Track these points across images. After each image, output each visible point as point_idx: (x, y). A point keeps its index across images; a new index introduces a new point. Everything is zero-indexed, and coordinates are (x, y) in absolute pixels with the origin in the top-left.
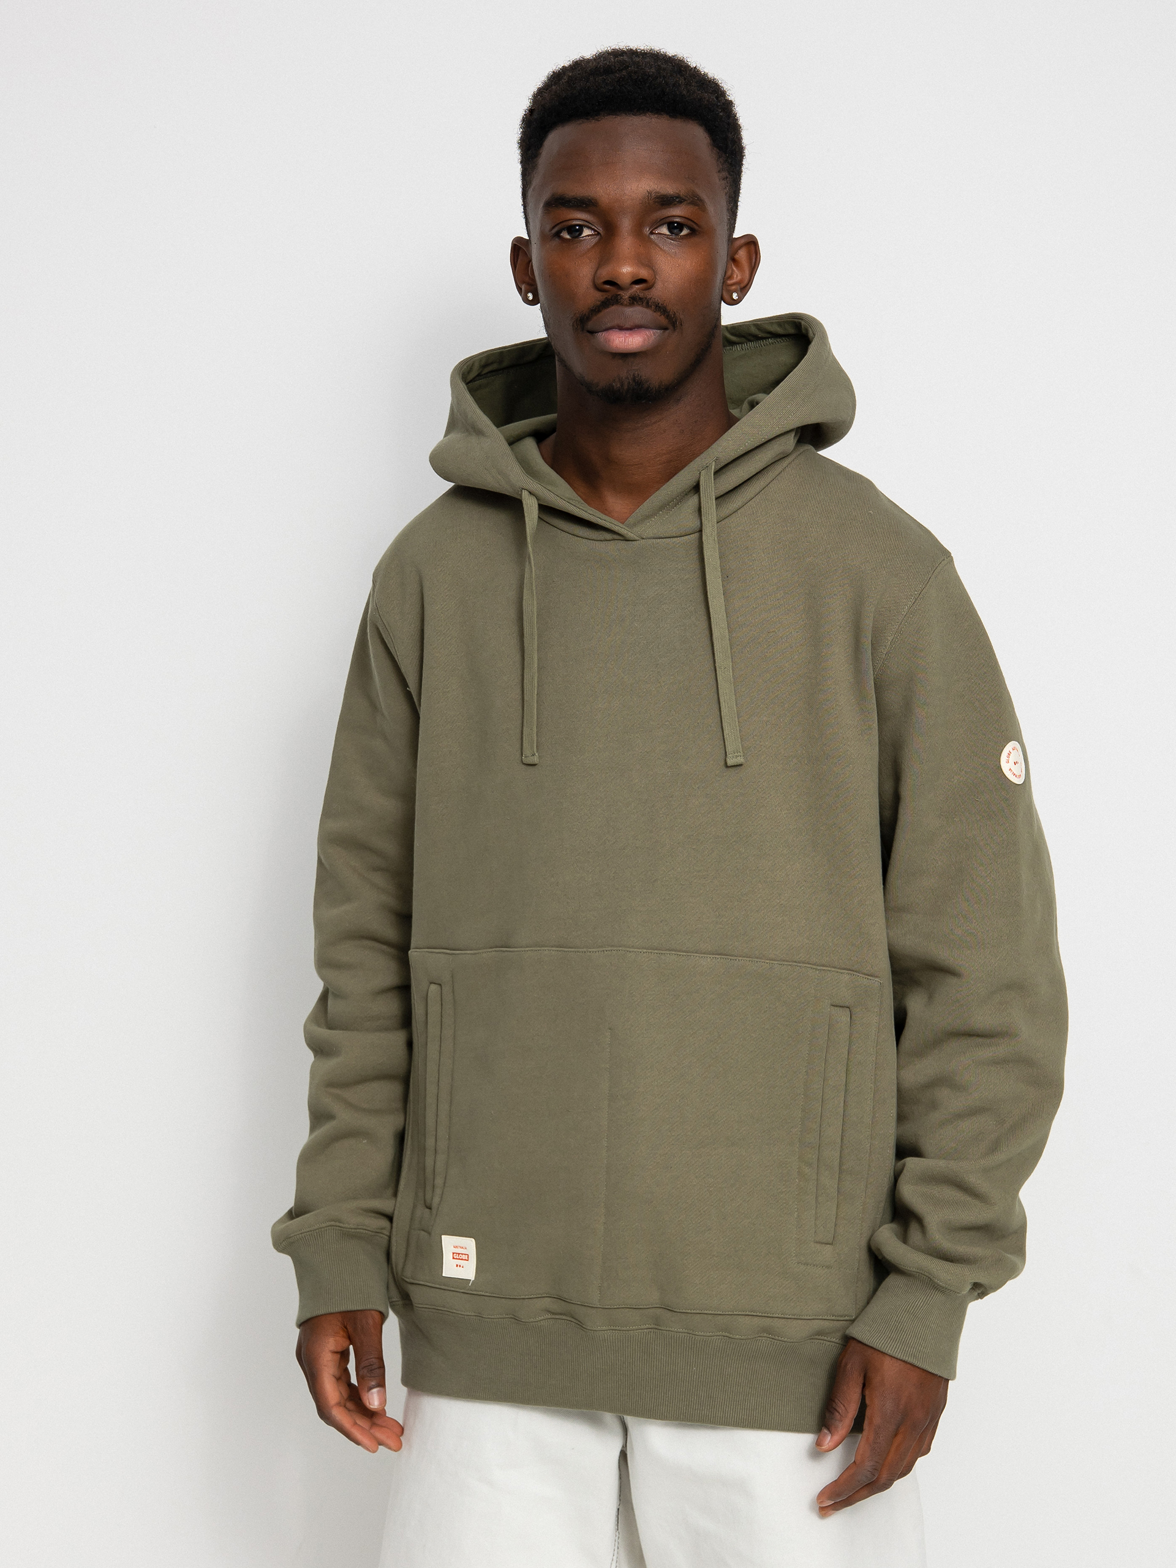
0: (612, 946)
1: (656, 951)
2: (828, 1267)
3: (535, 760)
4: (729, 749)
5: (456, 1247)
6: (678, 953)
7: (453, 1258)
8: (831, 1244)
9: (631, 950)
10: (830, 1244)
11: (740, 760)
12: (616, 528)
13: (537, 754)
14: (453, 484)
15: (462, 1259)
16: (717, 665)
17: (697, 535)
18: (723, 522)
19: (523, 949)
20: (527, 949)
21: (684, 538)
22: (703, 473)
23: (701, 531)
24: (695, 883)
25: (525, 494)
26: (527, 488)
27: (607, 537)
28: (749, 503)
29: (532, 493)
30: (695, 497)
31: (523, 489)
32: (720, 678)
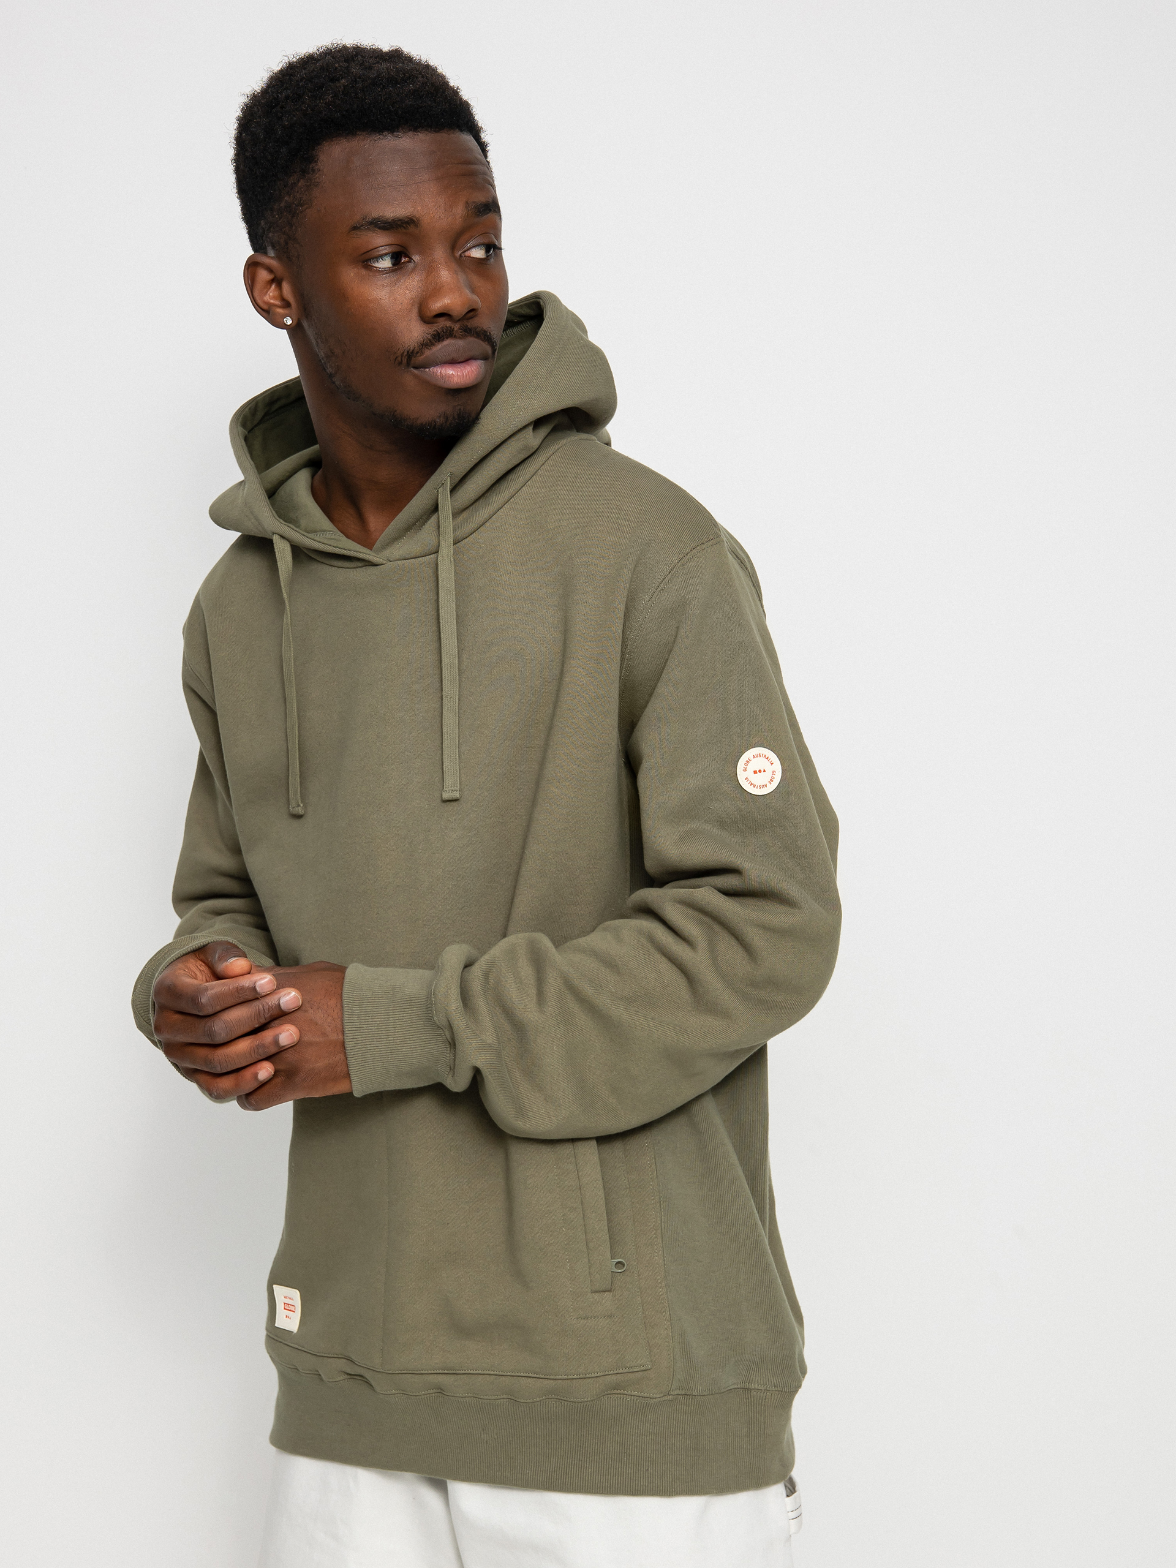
2: (610, 1316)
3: (300, 811)
4: (448, 783)
5: (285, 1297)
7: (285, 1309)
8: (610, 1291)
10: (608, 1291)
11: (457, 795)
12: (364, 556)
13: (301, 805)
14: (240, 534)
15: (290, 1310)
17: (431, 557)
21: (424, 558)
22: (440, 490)
23: (438, 551)
25: (276, 539)
26: (277, 532)
27: (360, 564)
28: (497, 514)
29: (282, 537)
30: (434, 518)
31: (274, 533)
32: (445, 708)
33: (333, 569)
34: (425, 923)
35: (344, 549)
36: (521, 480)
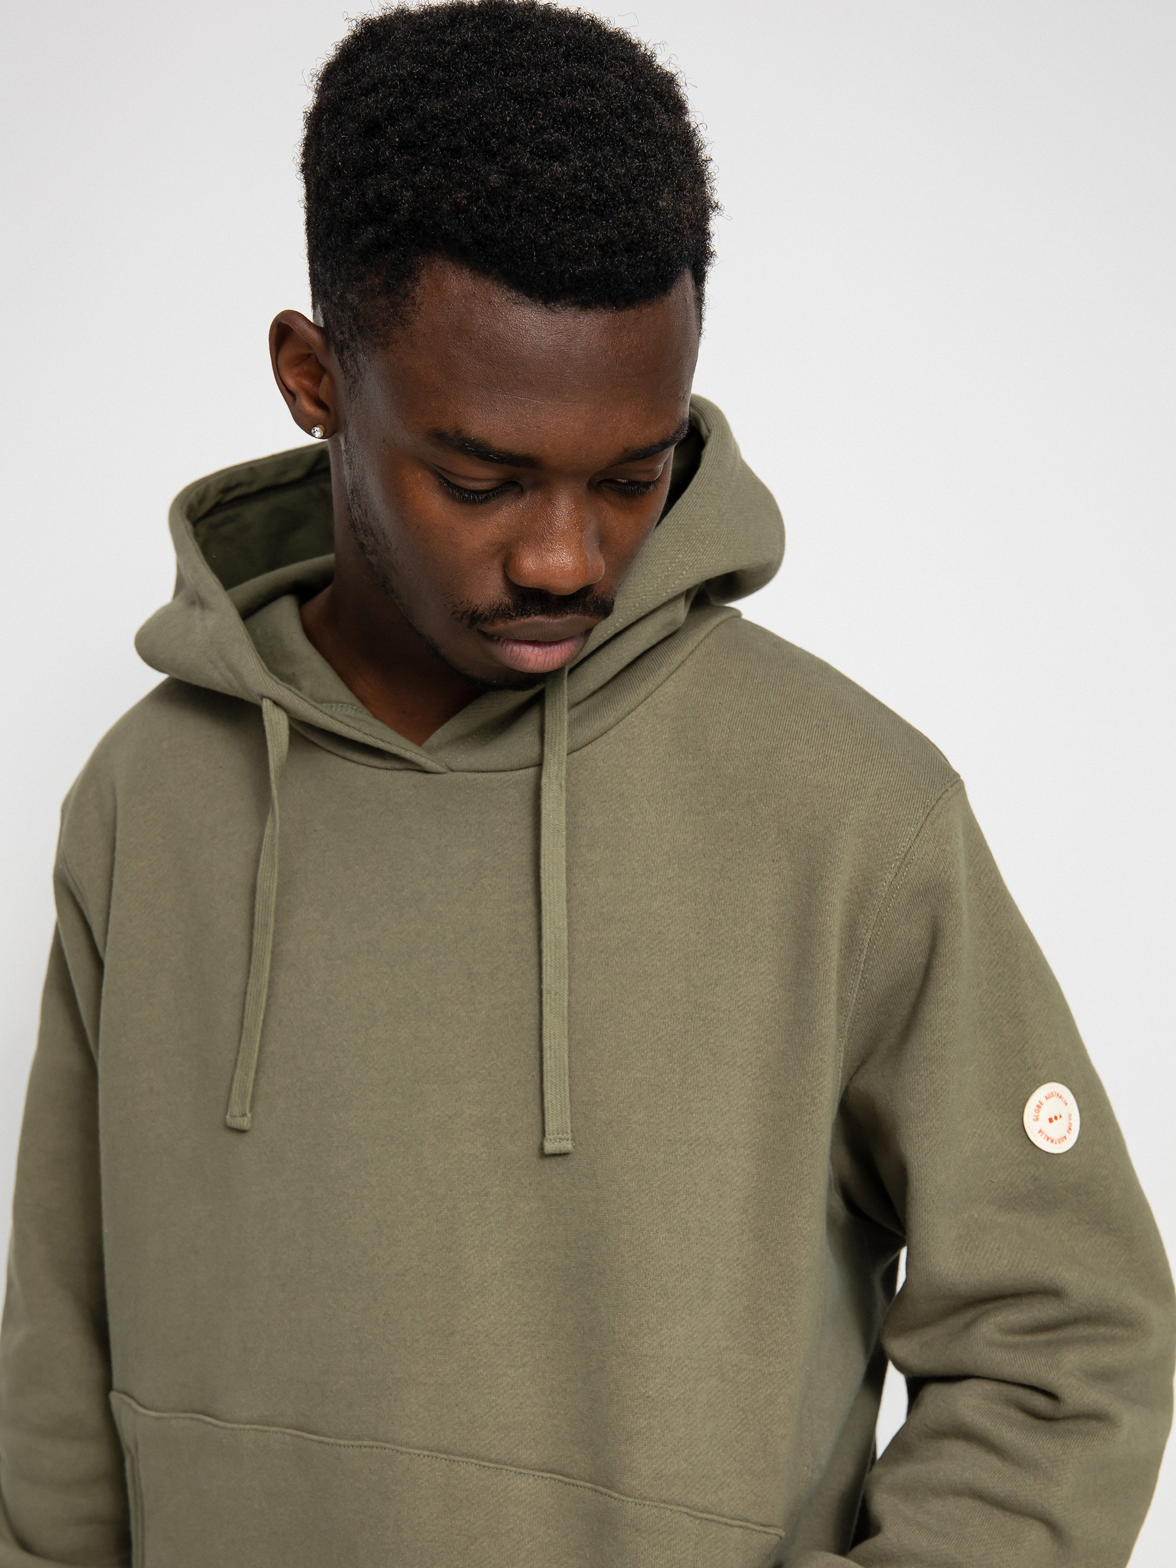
0: (375, 1439)
1: (443, 1456)
3: (245, 1123)
4: (550, 1126)
6: (481, 1463)
9: (404, 1449)
11: (567, 1146)
12: (408, 755)
13: (249, 1115)
14: (166, 676)
16: (544, 987)
17: (532, 771)
18: (576, 754)
19: (241, 1426)
20: (248, 1427)
21: (517, 773)
23: (540, 765)
24: (518, 1343)
25: (266, 705)
26: (270, 696)
27: (398, 766)
28: (626, 719)
29: (276, 703)
30: (533, 716)
31: (263, 697)
32: (546, 1010)
33: (349, 764)
34: (465, 1339)
35: (381, 740)
36: (664, 671)
